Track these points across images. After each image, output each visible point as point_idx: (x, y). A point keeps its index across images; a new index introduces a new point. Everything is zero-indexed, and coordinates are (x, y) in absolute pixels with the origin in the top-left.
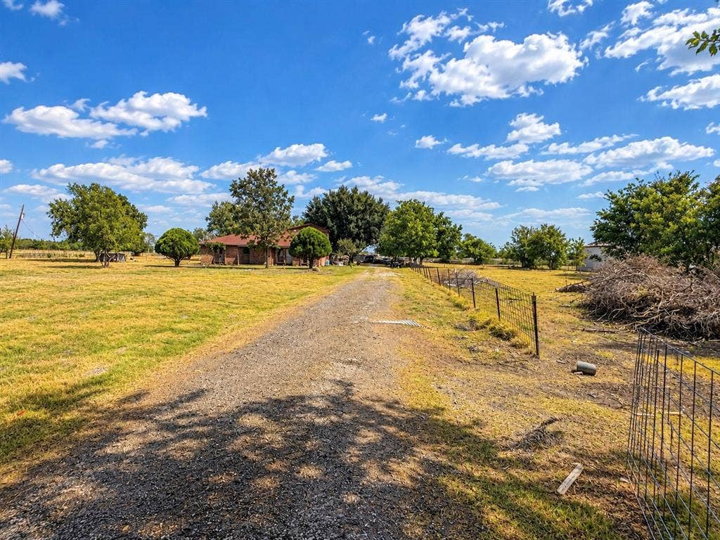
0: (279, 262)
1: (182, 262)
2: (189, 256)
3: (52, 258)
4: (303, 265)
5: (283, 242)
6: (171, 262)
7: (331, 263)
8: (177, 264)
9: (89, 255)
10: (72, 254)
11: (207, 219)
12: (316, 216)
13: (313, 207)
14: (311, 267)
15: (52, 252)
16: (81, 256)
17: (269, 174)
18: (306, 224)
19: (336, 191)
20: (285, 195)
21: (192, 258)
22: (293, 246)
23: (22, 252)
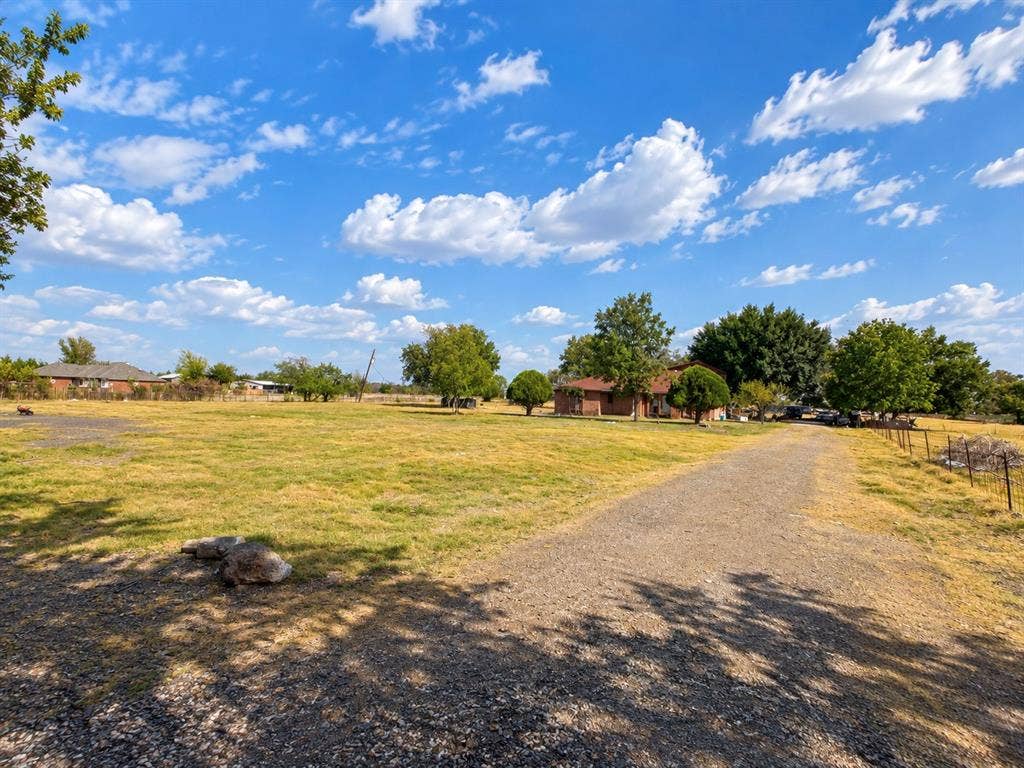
0: (654, 413)
1: (535, 410)
2: (542, 402)
3: (401, 403)
4: (686, 417)
5: (657, 385)
6: (520, 410)
7: (728, 416)
8: (529, 413)
9: (438, 400)
10: (420, 399)
11: (562, 359)
12: (709, 350)
13: (703, 338)
14: (697, 422)
15: (400, 396)
16: (431, 401)
17: (642, 300)
18: (692, 360)
19: (739, 313)
20: (661, 325)
21: (545, 405)
22: (674, 390)
23: (372, 396)
